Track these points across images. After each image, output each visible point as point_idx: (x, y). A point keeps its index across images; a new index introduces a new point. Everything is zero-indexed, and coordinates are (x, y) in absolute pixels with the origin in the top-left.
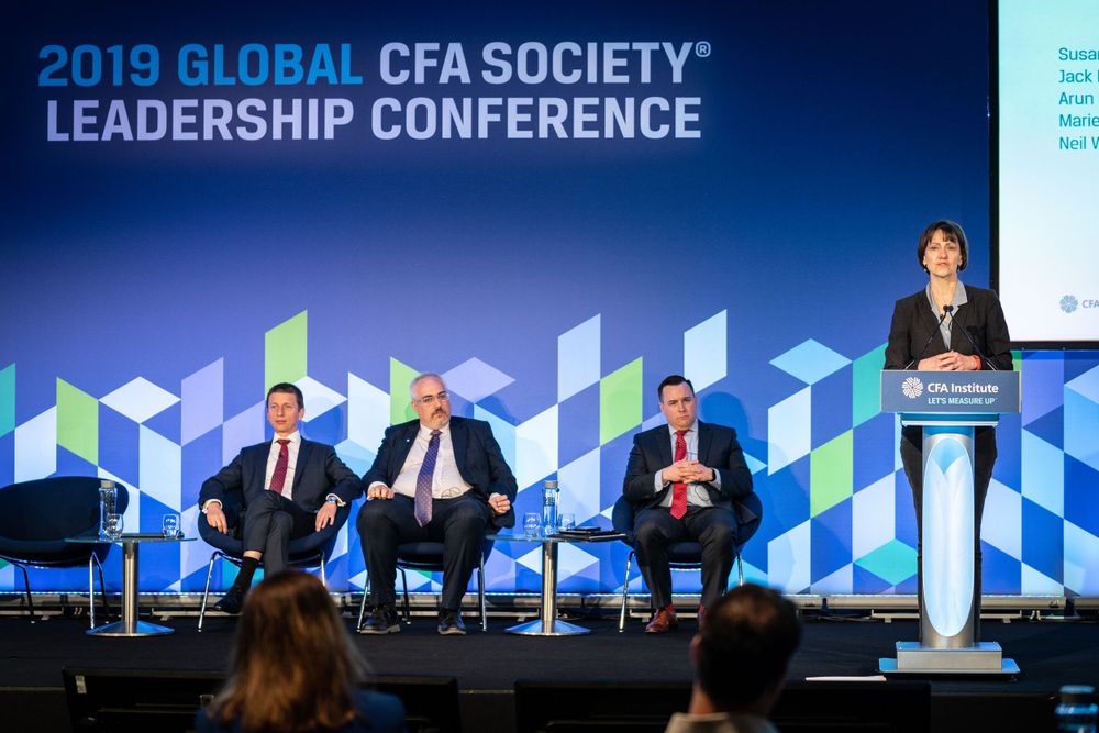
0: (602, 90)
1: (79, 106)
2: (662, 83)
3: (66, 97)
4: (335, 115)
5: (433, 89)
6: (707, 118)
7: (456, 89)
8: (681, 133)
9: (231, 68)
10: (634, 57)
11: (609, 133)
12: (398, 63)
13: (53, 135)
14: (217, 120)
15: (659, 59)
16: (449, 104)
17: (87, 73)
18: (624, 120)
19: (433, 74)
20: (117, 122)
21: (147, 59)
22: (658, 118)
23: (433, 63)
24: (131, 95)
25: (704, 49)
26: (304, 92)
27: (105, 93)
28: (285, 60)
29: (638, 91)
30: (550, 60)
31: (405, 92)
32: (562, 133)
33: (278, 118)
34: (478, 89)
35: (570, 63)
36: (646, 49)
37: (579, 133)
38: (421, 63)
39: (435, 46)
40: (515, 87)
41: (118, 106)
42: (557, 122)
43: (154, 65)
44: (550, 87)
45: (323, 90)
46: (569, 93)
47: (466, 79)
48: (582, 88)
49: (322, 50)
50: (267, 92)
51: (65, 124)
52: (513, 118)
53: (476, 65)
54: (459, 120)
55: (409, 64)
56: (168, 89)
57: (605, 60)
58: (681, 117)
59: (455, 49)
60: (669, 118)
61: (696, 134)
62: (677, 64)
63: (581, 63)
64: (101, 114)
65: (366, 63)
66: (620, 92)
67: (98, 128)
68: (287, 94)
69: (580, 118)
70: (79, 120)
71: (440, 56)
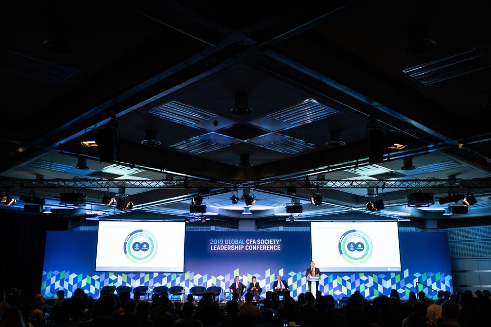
0: (270, 245)
1: (214, 246)
2: (276, 244)
3: (213, 245)
4: (242, 247)
5: (252, 244)
6: (281, 248)
7: (254, 245)
9: (231, 242)
10: (273, 241)
12: (248, 242)
13: (212, 249)
14: (229, 248)
15: (276, 241)
16: (254, 246)
17: (215, 242)
18: (272, 248)
19: (252, 243)
20: (219, 248)
21: (222, 241)
22: (276, 248)
24: (220, 245)
25: (280, 240)
26: (238, 245)
27: (217, 245)
28: (236, 241)
29: (274, 245)
30: (264, 241)
31: (249, 245)
33: (236, 247)
34: (257, 244)
35: (266, 242)
36: (274, 240)
38: (251, 242)
40: (261, 244)
41: (219, 246)
42: (265, 248)
43: (222, 242)
44: (264, 244)
45: (240, 245)
46: (266, 245)
48: (268, 244)
49: (240, 240)
50: (234, 245)
51: (213, 248)
52: (260, 247)
53: (256, 242)
54: (255, 248)
55: (249, 242)
56: (224, 244)
57: (270, 241)
58: (278, 248)
59: (254, 240)
60: (277, 248)
62: (278, 242)
63: (268, 242)
64: (217, 247)
65: (245, 242)
66: (272, 245)
68: (237, 245)
69: (267, 248)
70: (214, 248)
71: (253, 241)
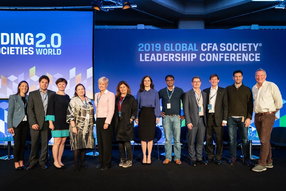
0: (242, 52)
1: (146, 55)
2: (253, 51)
3: (143, 53)
4: (192, 57)
5: (211, 52)
6: (261, 57)
7: (215, 52)
8: (256, 60)
9: (174, 48)
10: (248, 46)
11: (243, 60)
12: (205, 47)
13: (141, 60)
14: (171, 57)
15: (252, 46)
16: (214, 55)
17: (147, 49)
18: (246, 58)
19: (211, 49)
20: (153, 58)
21: (158, 46)
22: (252, 57)
23: (211, 47)
24: (155, 53)
25: (261, 45)
26: (187, 52)
27: (151, 52)
28: (184, 46)
29: (249, 52)
30: (232, 47)
31: (206, 53)
32: (235, 60)
33: (183, 57)
34: (219, 52)
35: (236, 47)
36: (250, 45)
37: (238, 60)
38: (209, 47)
39: (211, 44)
40: (226, 52)
41: (153, 55)
42: (234, 58)
43: (160, 47)
44: (232, 52)
45: (191, 52)
46: (236, 53)
47: (217, 50)
48: (238, 52)
49: (191, 45)
50: (181, 52)
51: (143, 58)
52: (226, 57)
53: (219, 47)
54: (216, 58)
55: (207, 47)
56: (162, 52)
57: (243, 47)
58: (256, 57)
59: (215, 44)
60: (254, 57)
61: (259, 60)
62: (256, 47)
63: (238, 47)
64: (150, 56)
65: (199, 47)
66: (245, 53)
67: (150, 59)
68: (184, 53)
69: (238, 57)
70: (146, 57)
71: (212, 46)
